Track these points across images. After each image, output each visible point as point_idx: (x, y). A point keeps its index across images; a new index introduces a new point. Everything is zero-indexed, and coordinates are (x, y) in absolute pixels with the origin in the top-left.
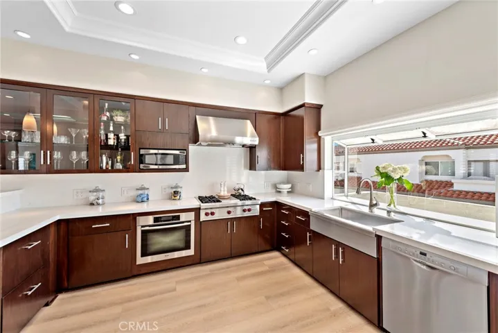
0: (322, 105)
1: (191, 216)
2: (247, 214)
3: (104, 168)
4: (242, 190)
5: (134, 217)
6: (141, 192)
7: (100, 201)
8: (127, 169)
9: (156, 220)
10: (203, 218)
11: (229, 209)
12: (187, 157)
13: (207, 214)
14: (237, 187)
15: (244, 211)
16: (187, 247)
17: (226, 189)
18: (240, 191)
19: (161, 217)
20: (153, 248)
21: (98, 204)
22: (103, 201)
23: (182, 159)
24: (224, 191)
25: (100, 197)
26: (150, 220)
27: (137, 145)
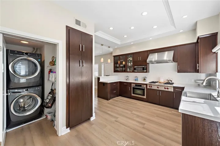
0: (217, 33)
1: (145, 86)
2: (166, 90)
3: (128, 71)
4: (171, 81)
5: (131, 83)
6: (136, 78)
7: (128, 79)
8: (133, 72)
9: (136, 85)
10: (148, 87)
11: (158, 86)
12: (146, 68)
13: (149, 86)
14: (169, 79)
15: (165, 88)
16: (144, 95)
17: (163, 80)
18: (170, 81)
20: (136, 92)
23: (145, 68)
24: (162, 80)
26: (134, 85)
27: (134, 65)
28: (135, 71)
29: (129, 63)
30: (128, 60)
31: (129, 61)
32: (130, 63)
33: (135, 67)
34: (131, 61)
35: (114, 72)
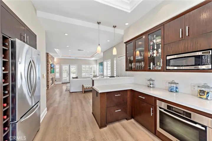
3: (152, 69)
5: (155, 99)
7: (152, 86)
19: (173, 107)
21: (150, 87)
22: (153, 86)
23: (206, 59)
25: (152, 83)
26: (164, 105)
27: (165, 54)
28: (168, 68)
29: (154, 49)
30: (152, 43)
31: (153, 46)
32: (155, 51)
33: (168, 58)
34: (158, 45)
35: (126, 70)
